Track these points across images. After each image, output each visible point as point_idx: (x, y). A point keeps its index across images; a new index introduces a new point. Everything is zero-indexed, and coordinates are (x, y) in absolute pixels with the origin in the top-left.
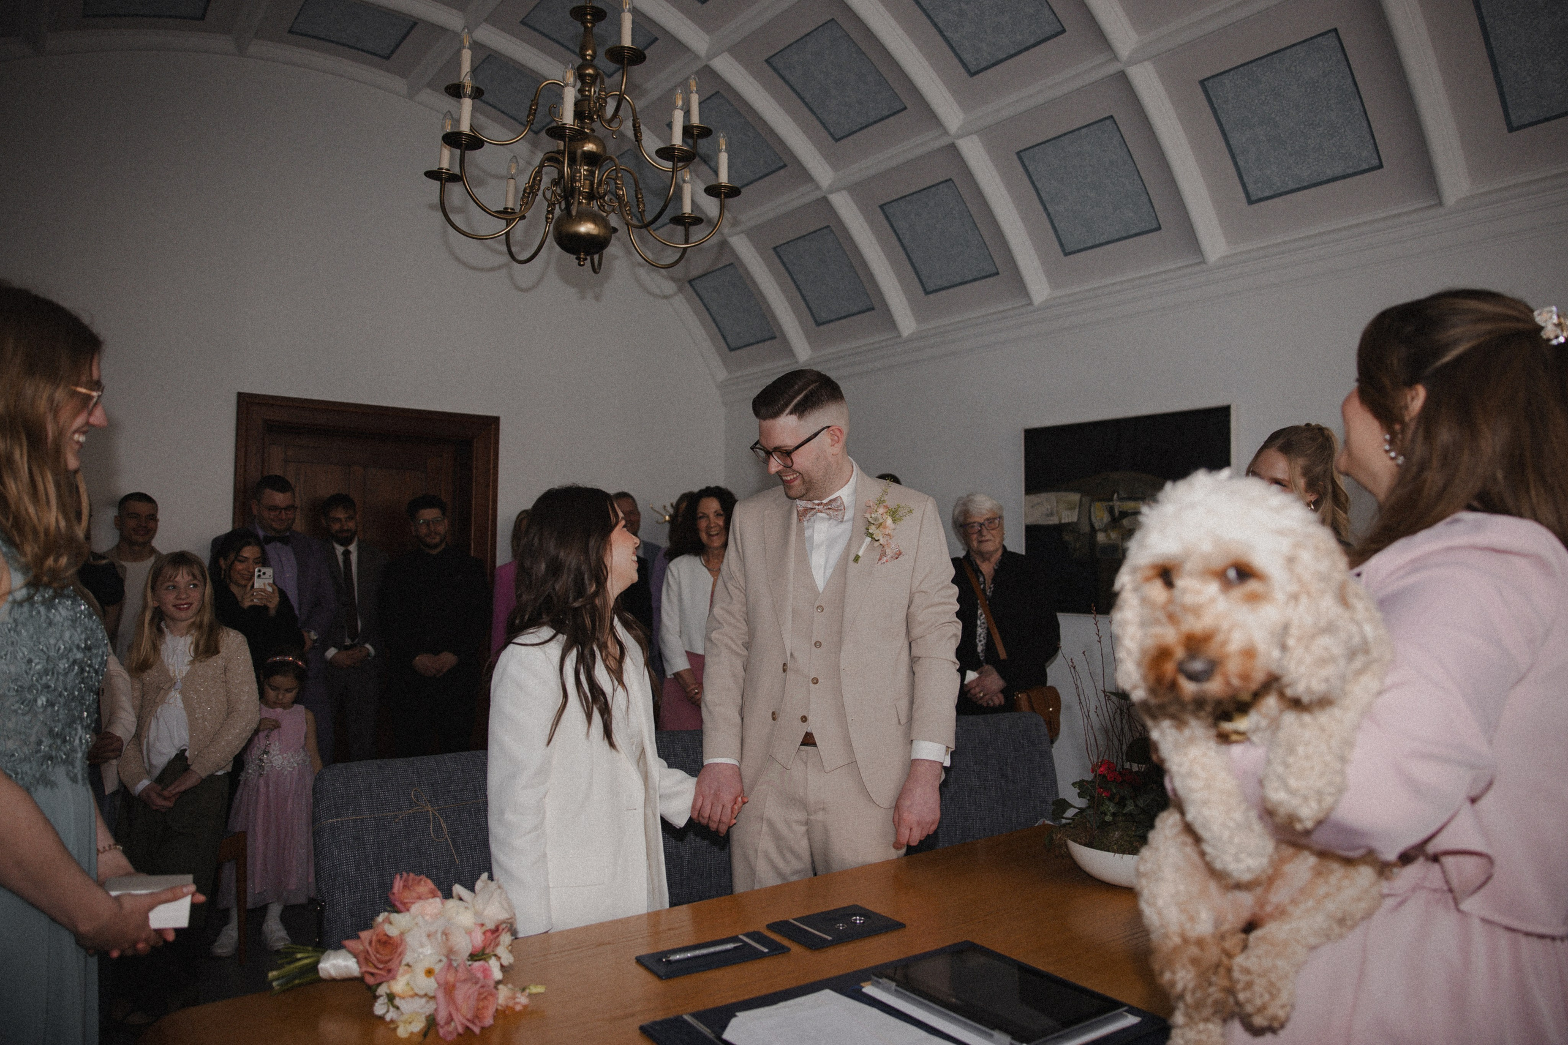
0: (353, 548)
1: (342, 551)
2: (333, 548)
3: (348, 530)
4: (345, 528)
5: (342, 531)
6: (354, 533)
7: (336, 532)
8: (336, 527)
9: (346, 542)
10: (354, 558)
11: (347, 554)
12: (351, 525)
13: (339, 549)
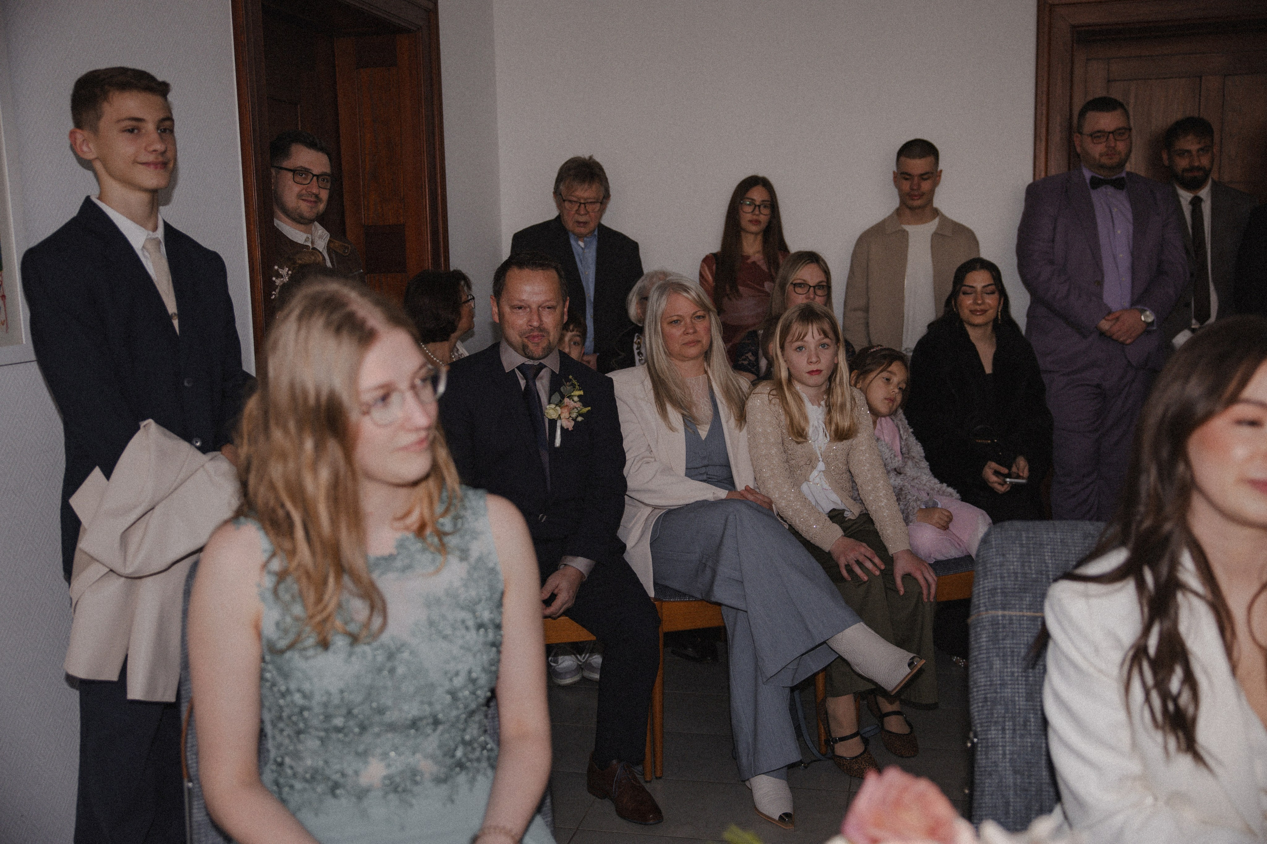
0: (1205, 193)
1: (1189, 199)
2: (1176, 196)
3: (1199, 168)
4: (1196, 164)
5: (1192, 169)
6: (1207, 173)
7: (1184, 170)
8: (1182, 163)
9: (1193, 185)
10: (1206, 208)
11: (1196, 202)
12: (1205, 161)
13: (1185, 196)
